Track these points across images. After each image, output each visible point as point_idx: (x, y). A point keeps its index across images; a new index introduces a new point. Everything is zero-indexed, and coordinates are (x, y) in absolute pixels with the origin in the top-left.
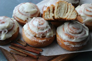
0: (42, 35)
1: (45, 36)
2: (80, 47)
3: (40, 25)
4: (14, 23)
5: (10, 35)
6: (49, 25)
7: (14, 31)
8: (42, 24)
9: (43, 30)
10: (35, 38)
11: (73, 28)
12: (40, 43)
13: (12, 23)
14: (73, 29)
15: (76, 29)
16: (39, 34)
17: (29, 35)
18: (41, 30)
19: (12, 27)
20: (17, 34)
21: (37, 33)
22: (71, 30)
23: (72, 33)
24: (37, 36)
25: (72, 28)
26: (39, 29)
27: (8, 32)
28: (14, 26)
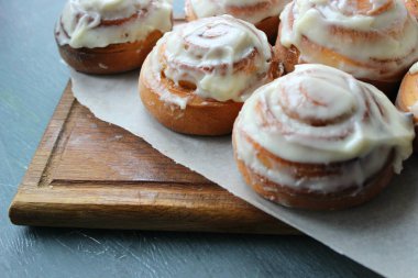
0: (181, 72)
1: (194, 88)
2: (285, 187)
3: (201, 36)
4: (145, 10)
5: (101, 40)
6: (230, 49)
7: (127, 35)
8: (212, 37)
9: (200, 57)
11: (301, 88)
12: (163, 102)
13: (138, 6)
16: (173, 66)
18: (192, 54)
19: (128, 16)
20: (139, 51)
21: (170, 59)
24: (167, 72)
26: (186, 47)
27: (99, 26)
28: (135, 16)
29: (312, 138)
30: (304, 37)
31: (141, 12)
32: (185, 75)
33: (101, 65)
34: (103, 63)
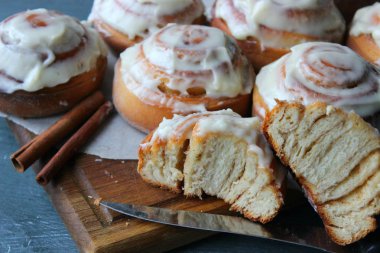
4: (86, 36)
6: (223, 49)
7: (82, 65)
8: (197, 41)
9: (198, 63)
10: (162, 94)
11: (323, 62)
13: (79, 34)
14: (322, 65)
15: (333, 69)
16: (178, 77)
17: (137, 82)
18: (190, 62)
19: (77, 45)
20: (94, 79)
22: (313, 70)
23: (317, 83)
24: (170, 85)
25: (319, 62)
26: (180, 57)
27: (55, 62)
28: (82, 44)
29: (355, 97)
30: (262, 27)
31: (85, 40)
32: (194, 82)
33: (61, 103)
34: (63, 101)
